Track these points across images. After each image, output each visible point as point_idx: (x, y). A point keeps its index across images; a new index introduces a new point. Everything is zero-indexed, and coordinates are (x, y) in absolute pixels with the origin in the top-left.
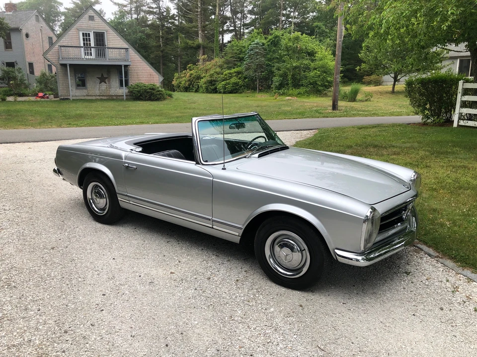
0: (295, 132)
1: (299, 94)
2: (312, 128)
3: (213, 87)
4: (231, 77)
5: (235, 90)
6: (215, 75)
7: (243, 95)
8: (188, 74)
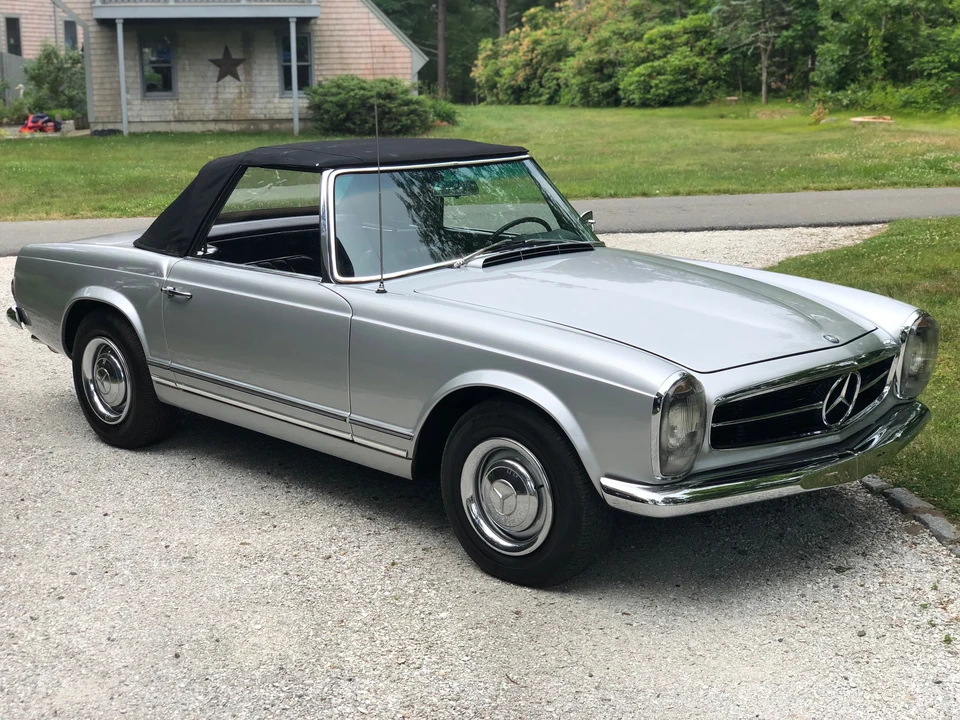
0: (805, 230)
1: (907, 104)
2: (872, 219)
3: (605, 86)
4: (668, 50)
5: (683, 94)
6: (616, 46)
7: (709, 110)
8: (526, 42)
